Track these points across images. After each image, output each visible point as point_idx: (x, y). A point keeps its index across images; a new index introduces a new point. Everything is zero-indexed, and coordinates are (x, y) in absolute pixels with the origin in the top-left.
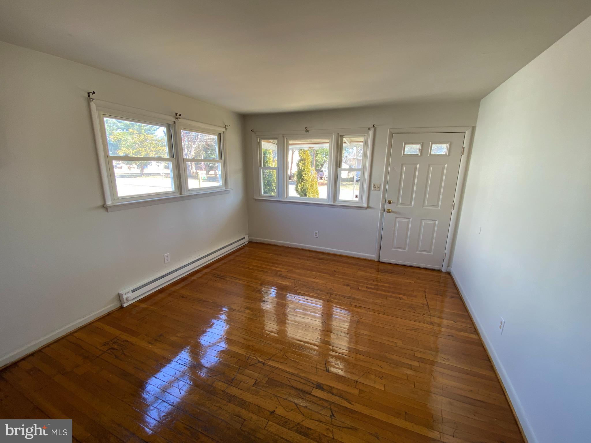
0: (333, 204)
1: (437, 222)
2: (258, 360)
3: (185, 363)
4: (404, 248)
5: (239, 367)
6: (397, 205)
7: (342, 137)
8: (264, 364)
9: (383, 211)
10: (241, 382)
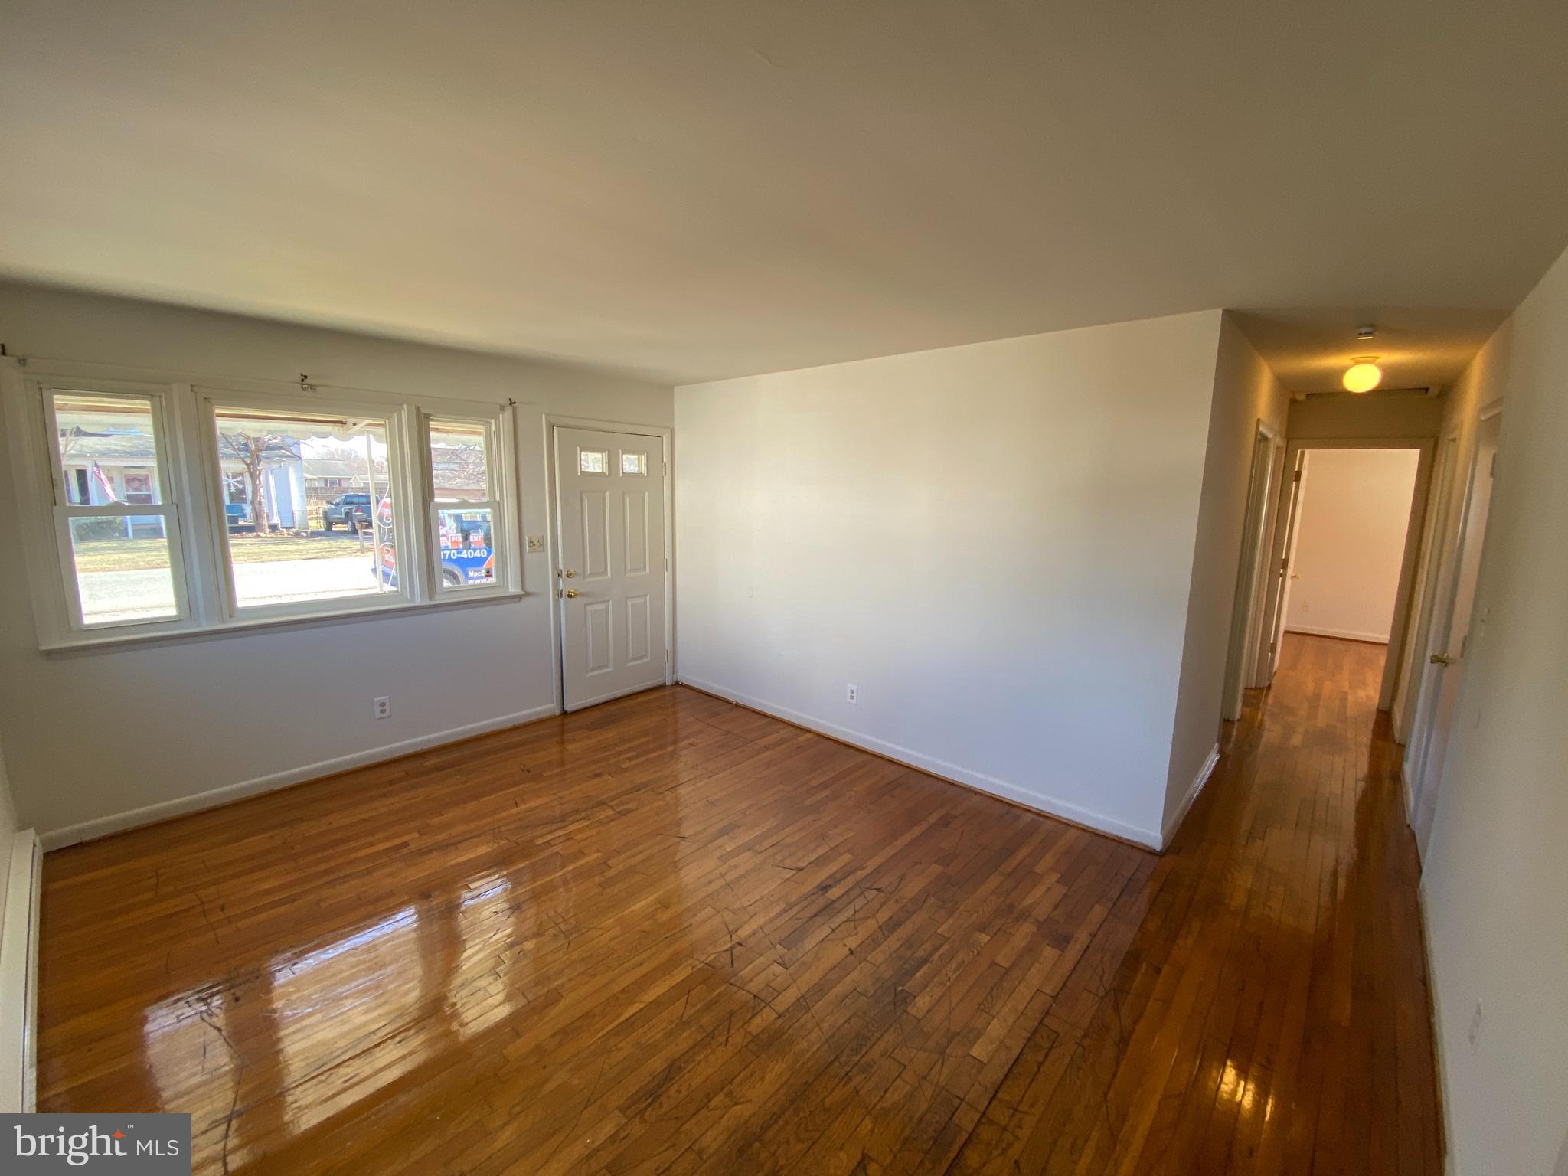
0: (428, 602)
1: (648, 598)
4: (607, 666)
6: (584, 579)
7: (428, 417)
9: (557, 597)
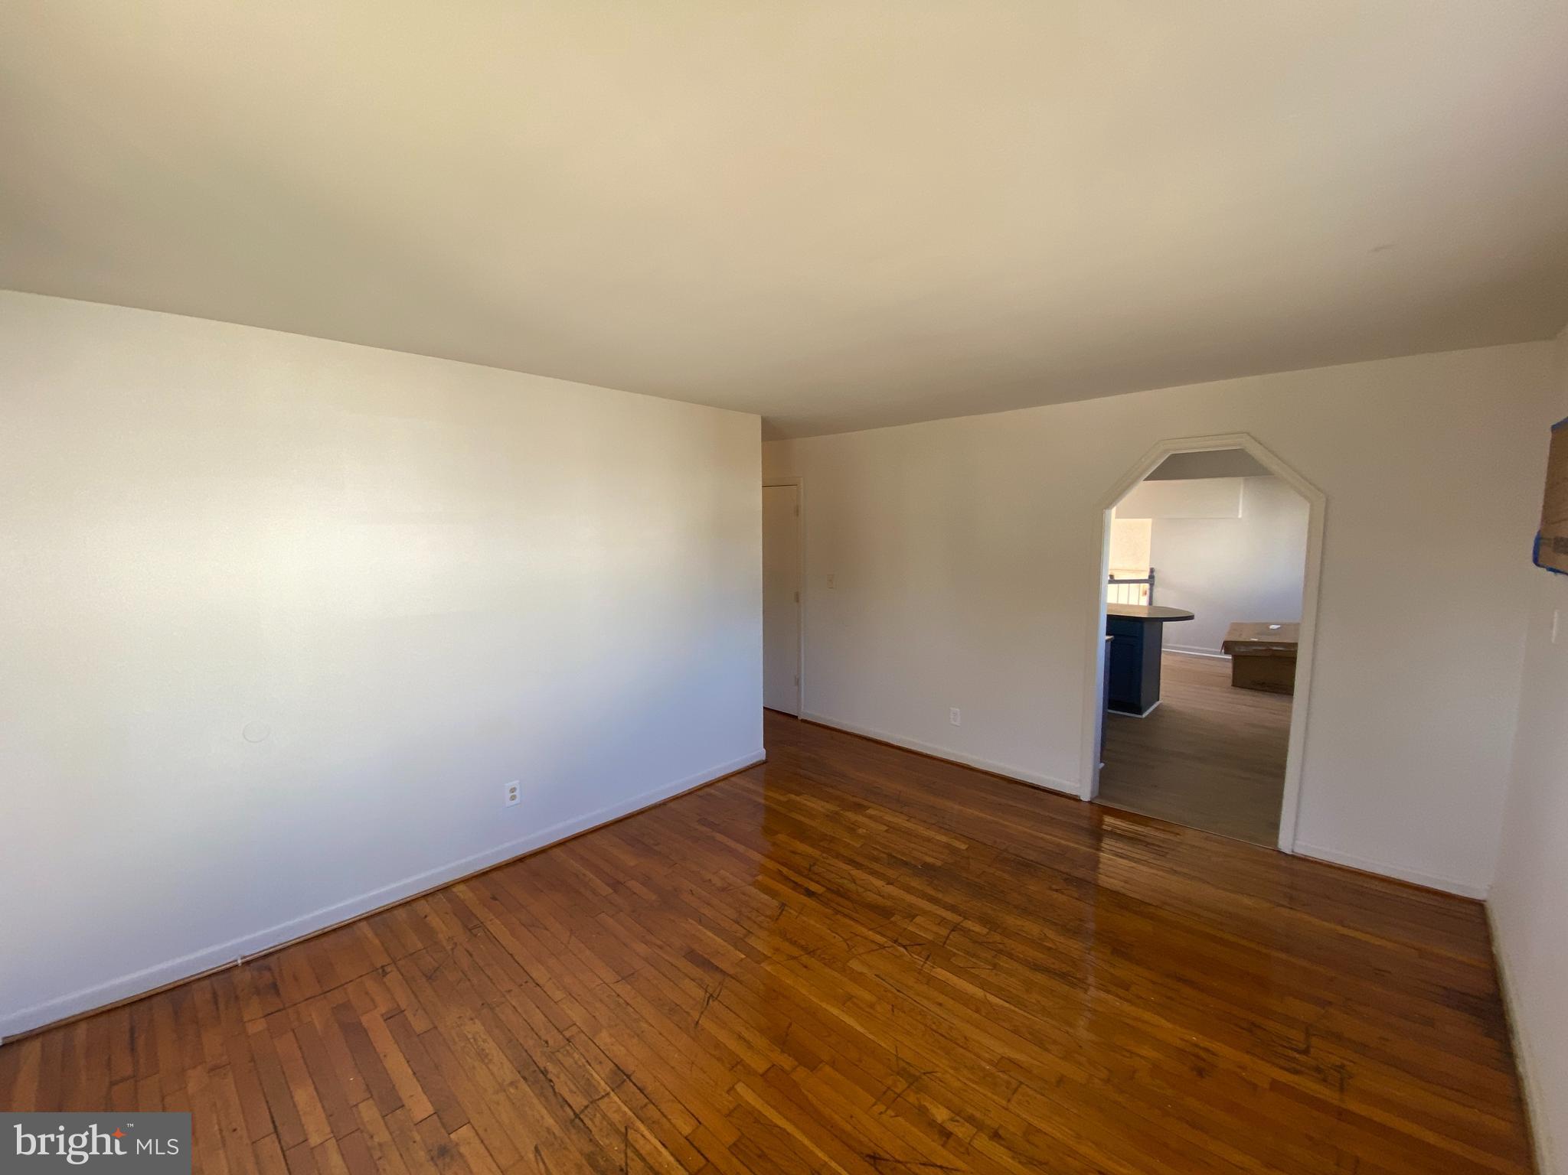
2: (906, 949)
3: (1004, 962)
5: (946, 946)
8: (895, 942)
10: (939, 924)
